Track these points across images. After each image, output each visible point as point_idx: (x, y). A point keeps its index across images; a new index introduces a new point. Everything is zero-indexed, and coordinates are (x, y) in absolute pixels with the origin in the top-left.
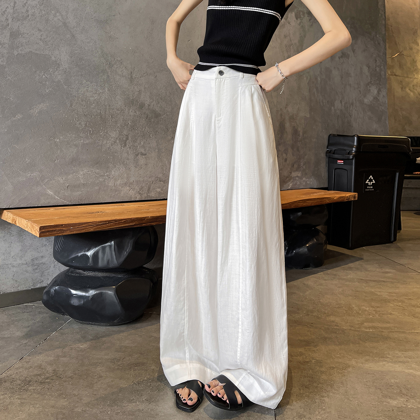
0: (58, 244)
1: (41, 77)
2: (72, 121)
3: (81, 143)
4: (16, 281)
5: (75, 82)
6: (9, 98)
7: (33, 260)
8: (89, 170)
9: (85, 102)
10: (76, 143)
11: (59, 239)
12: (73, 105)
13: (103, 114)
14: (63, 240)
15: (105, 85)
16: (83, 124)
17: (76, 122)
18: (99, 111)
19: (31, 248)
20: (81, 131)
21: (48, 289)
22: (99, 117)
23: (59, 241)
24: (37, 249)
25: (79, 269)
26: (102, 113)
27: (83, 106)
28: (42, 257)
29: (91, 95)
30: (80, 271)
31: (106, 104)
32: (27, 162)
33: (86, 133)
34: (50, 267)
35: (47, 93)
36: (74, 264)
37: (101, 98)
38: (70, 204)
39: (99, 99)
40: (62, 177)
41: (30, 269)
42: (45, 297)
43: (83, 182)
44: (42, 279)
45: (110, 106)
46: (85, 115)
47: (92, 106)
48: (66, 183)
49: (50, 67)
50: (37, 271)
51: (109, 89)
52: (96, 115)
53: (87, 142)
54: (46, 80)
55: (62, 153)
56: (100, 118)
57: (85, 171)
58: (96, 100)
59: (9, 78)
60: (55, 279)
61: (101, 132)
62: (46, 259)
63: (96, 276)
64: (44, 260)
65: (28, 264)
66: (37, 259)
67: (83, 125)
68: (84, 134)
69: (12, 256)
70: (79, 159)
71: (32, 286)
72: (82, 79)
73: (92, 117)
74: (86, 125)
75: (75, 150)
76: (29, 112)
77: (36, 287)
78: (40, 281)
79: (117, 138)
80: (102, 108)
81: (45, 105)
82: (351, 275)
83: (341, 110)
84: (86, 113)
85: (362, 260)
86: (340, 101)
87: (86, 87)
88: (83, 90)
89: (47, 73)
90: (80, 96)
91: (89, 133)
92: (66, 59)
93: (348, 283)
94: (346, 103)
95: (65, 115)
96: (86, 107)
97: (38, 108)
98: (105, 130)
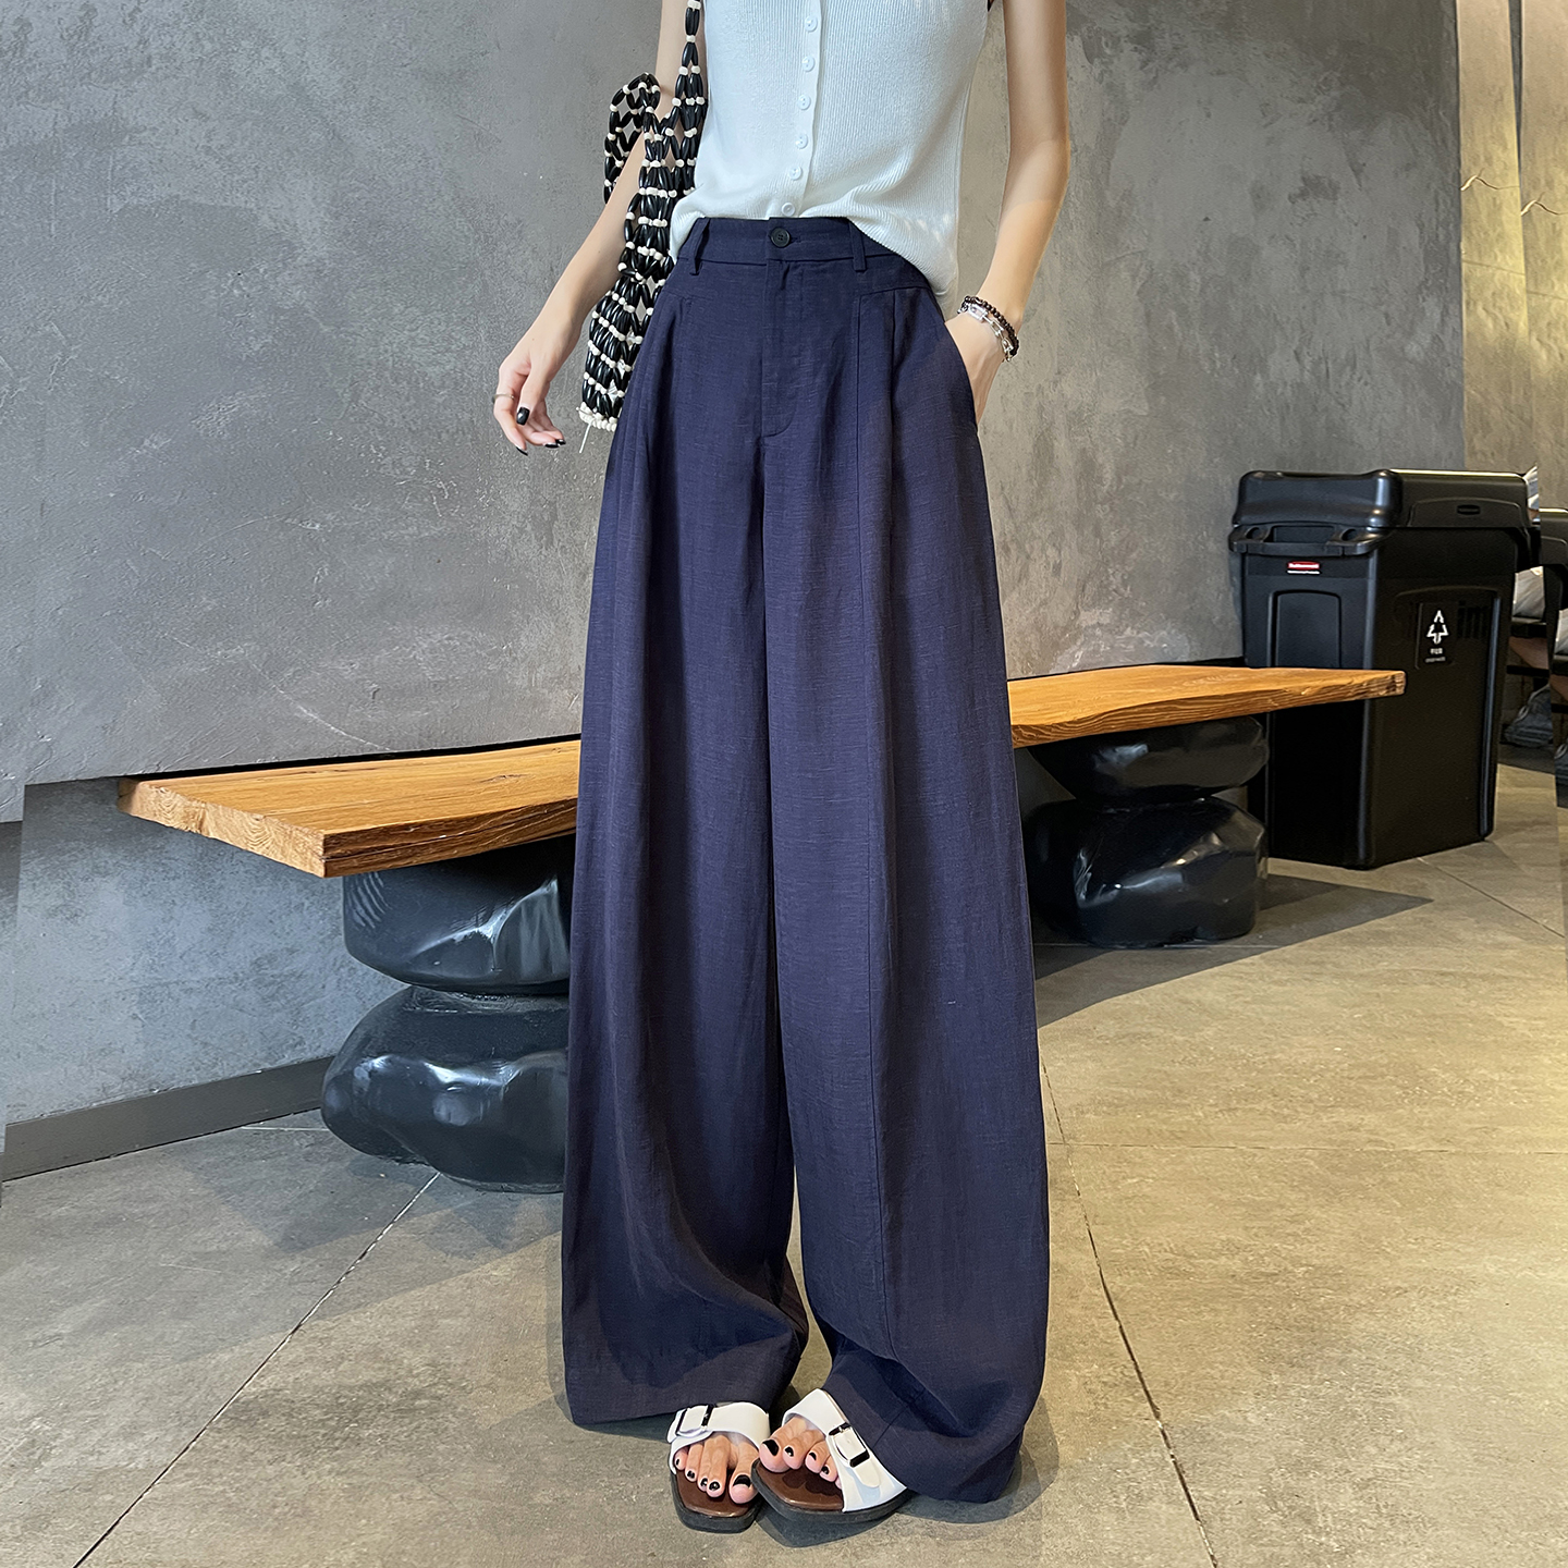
0: (365, 900)
1: (225, 296)
2: (362, 455)
3: (410, 536)
4: (205, 1044)
5: (360, 310)
6: (108, 377)
7: (257, 964)
9: (409, 383)
10: (389, 537)
12: (363, 396)
14: (382, 884)
15: (478, 318)
16: (409, 466)
17: (382, 460)
18: (467, 416)
19: (245, 919)
20: (404, 492)
22: (470, 436)
24: (271, 921)
25: (456, 990)
26: (477, 421)
27: (403, 398)
28: (291, 951)
29: (429, 357)
30: (456, 996)
32: (205, 609)
33: (426, 500)
34: (324, 987)
35: (258, 352)
36: (440, 970)
37: (470, 367)
39: (462, 371)
40: (348, 659)
41: (250, 997)
42: (333, 1097)
43: (433, 676)
44: (299, 1031)
46: (413, 432)
47: (439, 400)
48: (365, 680)
49: (256, 255)
50: (276, 1004)
52: (454, 430)
53: (432, 530)
54: (248, 304)
55: (341, 576)
56: (472, 440)
57: (439, 636)
58: (449, 374)
59: (100, 298)
61: (480, 495)
62: (308, 957)
63: (511, 1010)
64: (298, 963)
65: (242, 981)
66: (271, 959)
67: (409, 469)
68: (419, 502)
69: (179, 952)
70: (410, 596)
71: (266, 1059)
72: (387, 300)
73: (440, 437)
74: (420, 467)
75: (390, 561)
76: (194, 427)
77: (278, 1064)
78: (292, 1042)
80: (474, 405)
81: (252, 398)
82: (1391, 959)
83: (1300, 385)
84: (415, 423)
85: (1428, 905)
86: (1293, 354)
87: (408, 327)
88: (397, 341)
89: (247, 279)
90: (388, 361)
91: (437, 499)
92: (317, 224)
93: (1384, 989)
94: (1320, 359)
95: (335, 436)
96: (413, 401)
97: (229, 410)
98: (490, 488)
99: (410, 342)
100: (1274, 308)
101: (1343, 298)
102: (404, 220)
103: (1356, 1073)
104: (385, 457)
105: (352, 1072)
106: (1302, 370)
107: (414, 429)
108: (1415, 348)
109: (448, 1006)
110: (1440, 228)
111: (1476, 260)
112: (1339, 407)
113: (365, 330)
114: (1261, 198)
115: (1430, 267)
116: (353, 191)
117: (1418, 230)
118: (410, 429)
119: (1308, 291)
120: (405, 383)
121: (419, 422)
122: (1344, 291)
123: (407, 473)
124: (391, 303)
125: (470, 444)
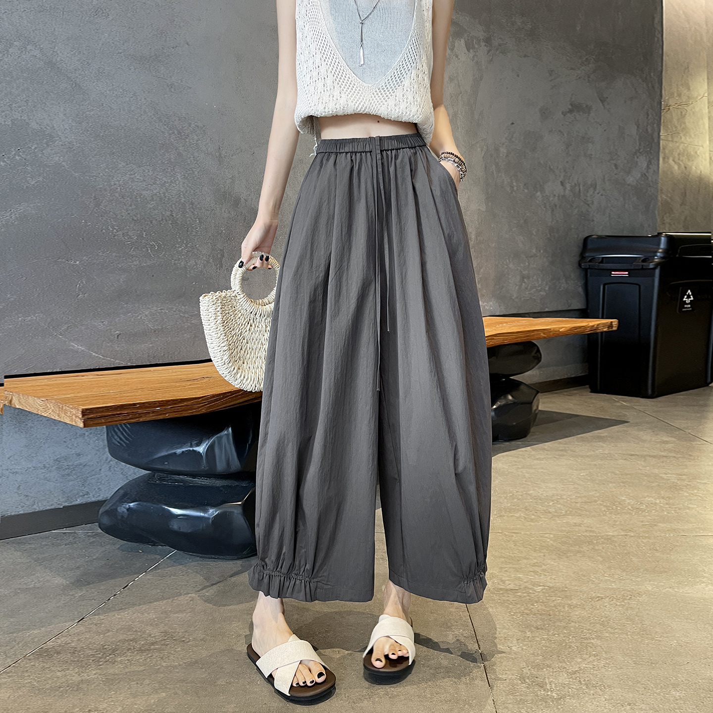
1: (11, 160)
2: (105, 231)
3: (136, 265)
4: (27, 496)
7: (57, 460)
8: (162, 308)
9: (131, 199)
10: (122, 266)
12: (102, 205)
13: (178, 217)
15: (174, 169)
16: (133, 235)
17: (116, 233)
18: (168, 213)
20: (130, 247)
22: (170, 222)
28: (79, 455)
29: (143, 187)
33: (144, 250)
34: (100, 470)
35: (33, 185)
37: (169, 191)
38: (129, 364)
41: (54, 475)
43: (154, 327)
47: (149, 206)
48: (112, 329)
49: (29, 141)
50: (70, 478)
51: (185, 175)
52: (160, 219)
53: (149, 264)
54: (26, 163)
55: (93, 284)
57: (155, 308)
58: (156, 194)
60: (122, 492)
62: (89, 457)
63: (214, 485)
64: (83, 460)
65: (48, 468)
66: (66, 458)
67: (133, 237)
68: (140, 251)
70: (136, 292)
72: (115, 161)
73: (151, 222)
74: (141, 236)
75: (123, 276)
77: (73, 503)
78: (81, 494)
81: (32, 205)
82: (604, 448)
83: (564, 196)
84: (136, 216)
85: (626, 424)
86: (559, 183)
87: (129, 173)
88: (122, 180)
89: (24, 152)
90: (117, 189)
91: (151, 250)
92: (66, 126)
93: (599, 462)
94: (575, 184)
95: (86, 222)
96: (134, 207)
97: (17, 211)
98: (188, 244)
99: (131, 180)
100: (550, 163)
101: (591, 158)
102: (123, 125)
103: (579, 500)
104: (118, 232)
105: (116, 509)
106: (565, 190)
107: (135, 219)
108: (632, 179)
110: (649, 126)
111: (670, 139)
112: (586, 205)
113: (101, 174)
114: (545, 114)
115: (642, 143)
116: (90, 111)
117: (636, 127)
118: (133, 219)
119: (570, 155)
120: (129, 198)
121: (139, 216)
122: (591, 155)
123: (132, 238)
124: (117, 162)
125: (170, 225)
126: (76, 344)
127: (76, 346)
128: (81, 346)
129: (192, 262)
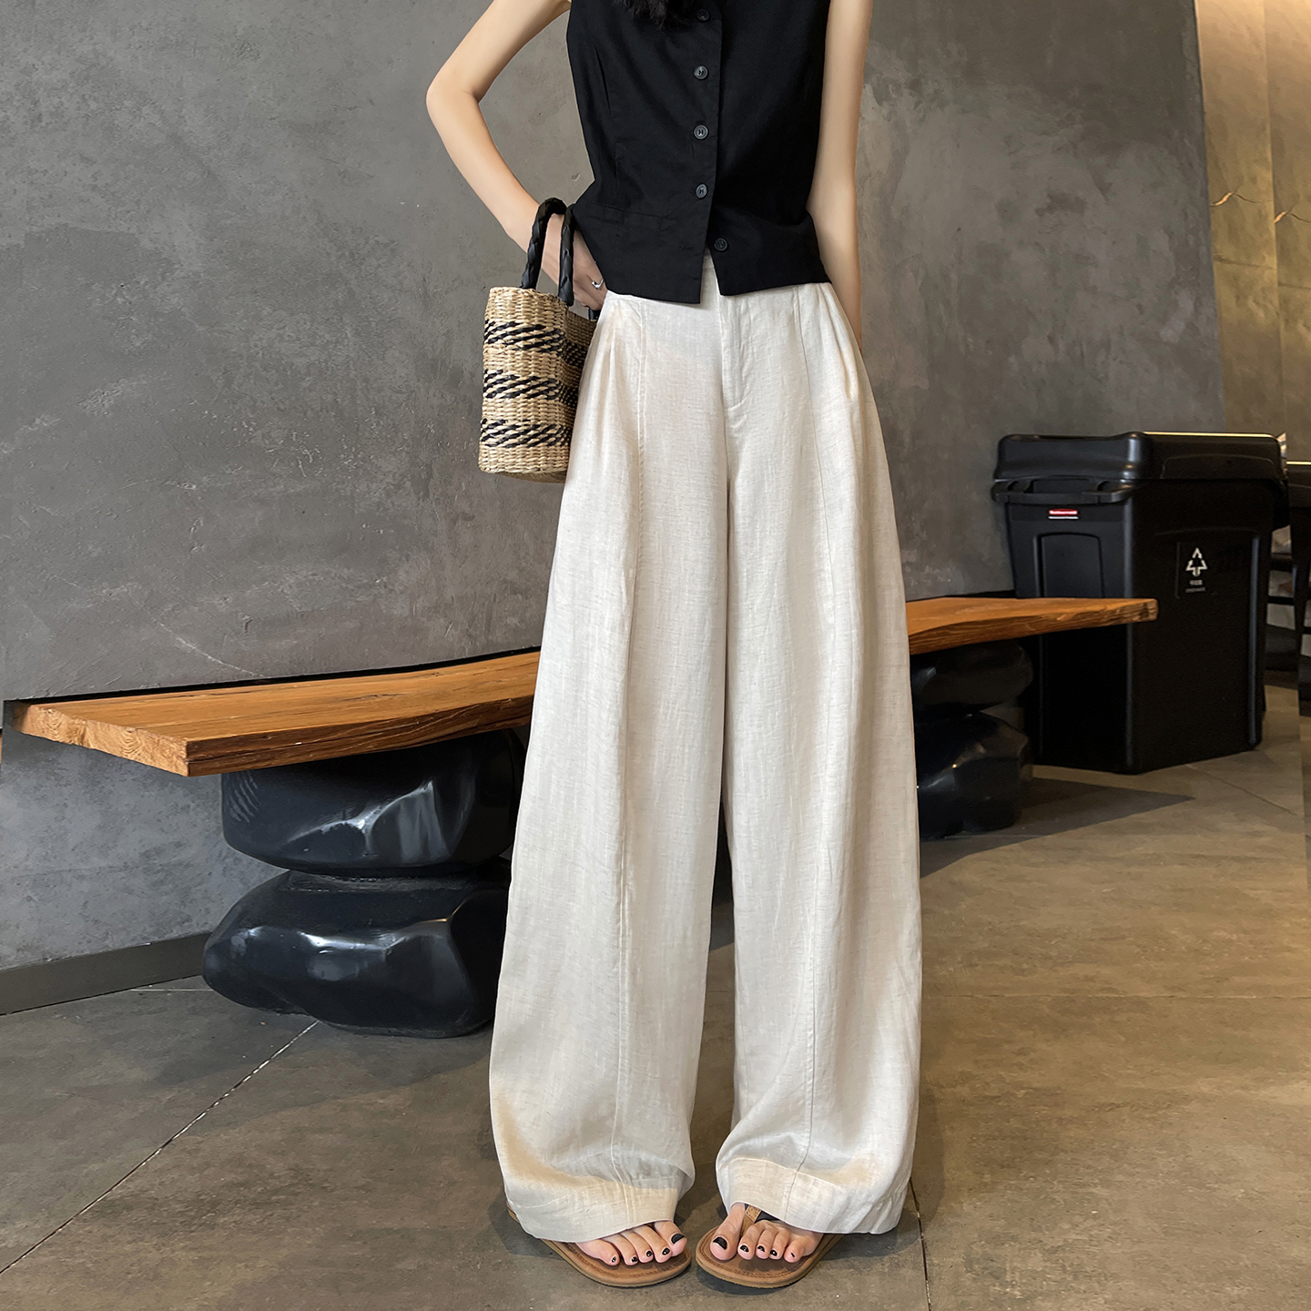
0: (241, 800)
2: (236, 429)
3: (279, 493)
5: (232, 313)
8: (314, 572)
9: (277, 371)
10: (259, 494)
11: (241, 786)
12: (236, 382)
13: (344, 404)
14: (256, 786)
15: (342, 319)
16: (278, 438)
17: (253, 433)
18: (330, 397)
19: (134, 818)
20: (273, 458)
21: (222, 936)
22: (333, 413)
23: (241, 793)
25: (327, 873)
26: (343, 401)
27: (272, 383)
28: (177, 845)
29: (296, 350)
30: (328, 878)
31: (352, 376)
32: (91, 556)
33: (292, 464)
34: (211, 874)
35: (139, 348)
36: (309, 856)
37: (334, 358)
38: (262, 677)
39: (326, 362)
40: (223, 594)
41: (138, 882)
42: (213, 962)
43: (300, 608)
44: (186, 911)
45: (366, 380)
46: (281, 411)
47: (305, 384)
48: (239, 612)
49: (138, 270)
50: (164, 888)
51: (357, 330)
52: (319, 409)
53: (298, 490)
54: (129, 309)
55: (215, 526)
56: (335, 416)
57: (305, 573)
58: (315, 364)
60: (239, 909)
61: (345, 459)
62: (194, 849)
65: (131, 869)
66: (159, 851)
67: (278, 440)
68: (286, 466)
70: (277, 541)
71: (155, 934)
72: (257, 304)
73: (305, 414)
74: (288, 438)
75: (260, 513)
76: (81, 408)
77: (166, 937)
78: (179, 919)
79: (403, 476)
80: (339, 388)
81: (134, 384)
83: (1056, 364)
84: (283, 403)
86: (1046, 339)
87: (276, 326)
88: (266, 338)
89: (130, 290)
90: (258, 353)
91: (302, 463)
92: (192, 245)
95: (210, 414)
96: (280, 386)
97: (112, 394)
98: (358, 454)
99: (278, 339)
102: (272, 241)
104: (256, 430)
105: (230, 940)
106: (1056, 351)
107: (282, 407)
108: (1170, 333)
109: (321, 886)
112: (1096, 381)
113: (237, 329)
114: (1007, 213)
115: (1181, 266)
117: (1167, 237)
118: (278, 408)
120: (274, 371)
121: (287, 402)
122: (1096, 288)
123: (277, 443)
124: (261, 306)
125: (333, 420)
126: (184, 639)
127: (185, 644)
128: (192, 642)
129: (362, 488)
